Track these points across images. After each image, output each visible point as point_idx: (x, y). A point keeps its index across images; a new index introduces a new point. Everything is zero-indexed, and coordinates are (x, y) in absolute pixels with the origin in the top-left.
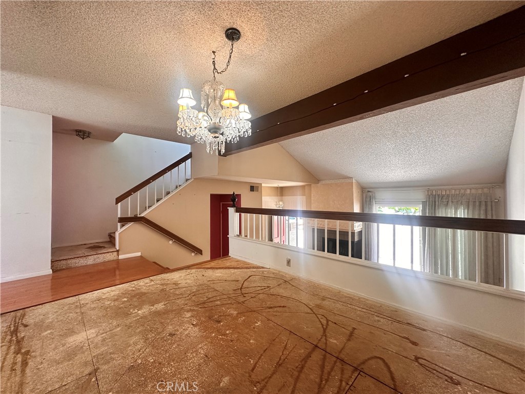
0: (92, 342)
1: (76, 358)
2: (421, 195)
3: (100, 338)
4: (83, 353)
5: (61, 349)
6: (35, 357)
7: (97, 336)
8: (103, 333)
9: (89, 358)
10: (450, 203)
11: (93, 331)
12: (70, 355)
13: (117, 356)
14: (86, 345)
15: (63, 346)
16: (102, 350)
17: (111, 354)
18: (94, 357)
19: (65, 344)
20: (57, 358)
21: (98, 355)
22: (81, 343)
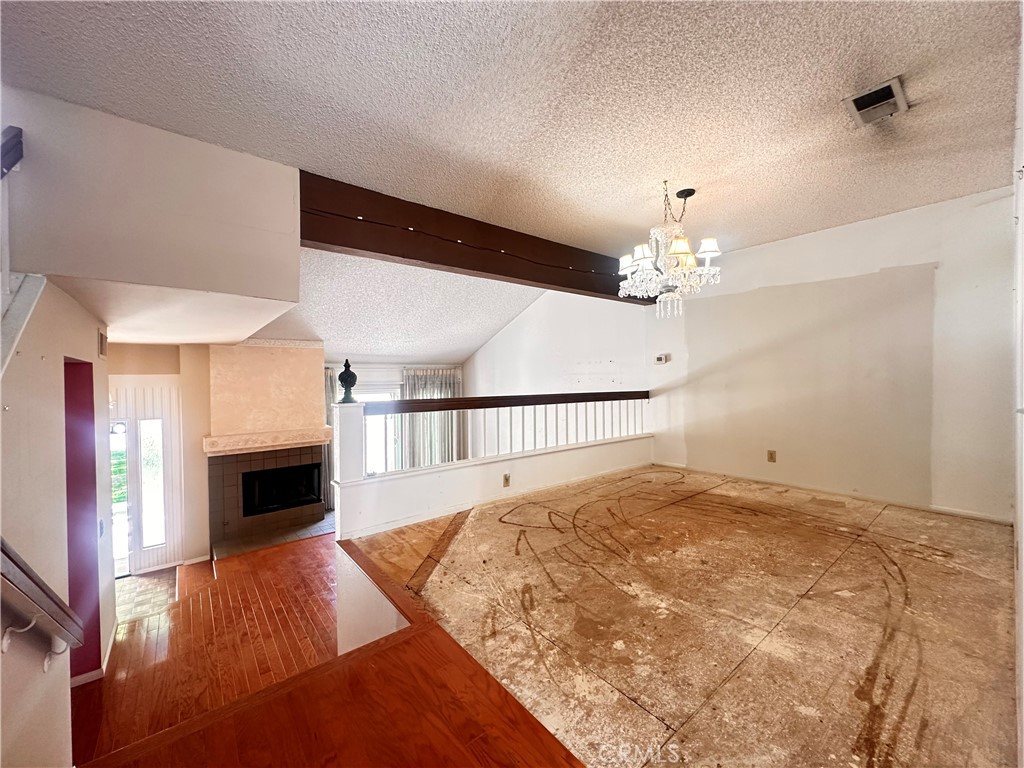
0: (770, 624)
1: (806, 623)
2: (396, 377)
3: (756, 622)
4: (793, 622)
5: (811, 652)
6: (851, 673)
7: (755, 626)
8: (745, 623)
9: (795, 611)
10: (428, 386)
11: (748, 639)
12: (808, 634)
13: (771, 590)
14: (780, 628)
15: (806, 654)
16: (773, 607)
17: (771, 596)
18: (788, 608)
19: (800, 654)
20: (825, 643)
21: (784, 606)
22: (781, 636)
